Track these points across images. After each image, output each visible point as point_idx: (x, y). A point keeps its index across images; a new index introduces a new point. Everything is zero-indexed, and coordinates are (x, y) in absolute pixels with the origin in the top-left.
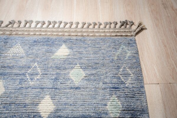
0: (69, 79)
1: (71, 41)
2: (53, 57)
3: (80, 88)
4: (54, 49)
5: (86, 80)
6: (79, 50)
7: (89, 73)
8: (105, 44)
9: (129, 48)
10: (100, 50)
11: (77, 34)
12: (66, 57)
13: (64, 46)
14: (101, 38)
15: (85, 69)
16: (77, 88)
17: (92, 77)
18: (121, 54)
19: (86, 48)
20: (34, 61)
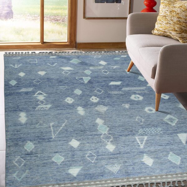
0: (63, 156)
1: (70, 180)
2: (81, 167)
3: (54, 152)
4: (83, 172)
5: (51, 157)
6: (60, 173)
7: (49, 160)
8: (37, 180)
9: (13, 179)
10: (41, 175)
11: (65, 185)
12: (70, 168)
13: (75, 175)
14: (40, 184)
15: (53, 162)
16: (57, 152)
17: (46, 158)
18: (22, 174)
19: (55, 176)
20: (96, 163)
